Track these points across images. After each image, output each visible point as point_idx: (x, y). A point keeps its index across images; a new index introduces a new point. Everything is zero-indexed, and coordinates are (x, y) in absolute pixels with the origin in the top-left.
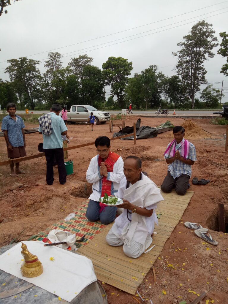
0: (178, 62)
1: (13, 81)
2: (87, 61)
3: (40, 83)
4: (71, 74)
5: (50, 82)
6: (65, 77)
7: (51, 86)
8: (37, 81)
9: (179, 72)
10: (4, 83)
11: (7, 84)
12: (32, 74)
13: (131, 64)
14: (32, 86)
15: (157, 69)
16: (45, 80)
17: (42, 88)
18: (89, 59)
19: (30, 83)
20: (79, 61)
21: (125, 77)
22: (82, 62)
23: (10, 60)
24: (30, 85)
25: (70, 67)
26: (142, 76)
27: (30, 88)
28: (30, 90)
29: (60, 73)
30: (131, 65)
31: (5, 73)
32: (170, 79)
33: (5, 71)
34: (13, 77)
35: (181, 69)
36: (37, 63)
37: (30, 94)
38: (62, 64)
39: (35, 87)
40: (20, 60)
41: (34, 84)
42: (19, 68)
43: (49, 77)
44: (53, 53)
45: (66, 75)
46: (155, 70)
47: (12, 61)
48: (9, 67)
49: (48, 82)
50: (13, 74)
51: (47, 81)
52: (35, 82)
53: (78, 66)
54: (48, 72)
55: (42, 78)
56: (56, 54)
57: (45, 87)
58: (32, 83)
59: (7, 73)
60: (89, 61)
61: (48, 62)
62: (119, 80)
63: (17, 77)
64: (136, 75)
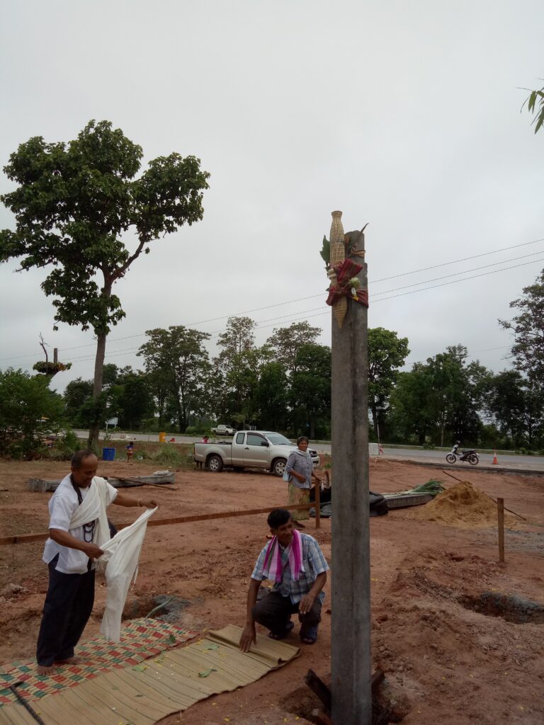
0: (517, 341)
1: (150, 371)
2: (308, 335)
3: (204, 377)
4: (270, 362)
5: (225, 376)
6: (258, 366)
7: (226, 383)
8: (199, 372)
9: (520, 363)
10: (134, 376)
11: (138, 377)
12: (192, 358)
13: (405, 341)
14: (187, 382)
15: (465, 355)
16: (215, 371)
17: (207, 388)
18: (312, 332)
19: (184, 376)
20: (291, 335)
21: (392, 369)
22: (296, 336)
23: (150, 331)
24: (184, 380)
25: (270, 346)
26: (429, 370)
27: (183, 388)
28: (182, 391)
29: (247, 358)
30: (406, 345)
31: (138, 355)
32: (498, 378)
33: (139, 351)
34: (152, 364)
35: (523, 356)
36: (205, 338)
37: (181, 398)
38: (255, 340)
39: (192, 384)
40: (170, 331)
41: (193, 378)
42: (168, 346)
43: (225, 365)
44: (238, 319)
45: (260, 362)
46: (462, 357)
47: (156, 333)
48: (148, 344)
49: (221, 376)
50: (153, 358)
51: (219, 374)
52: (194, 375)
53: (288, 345)
54: (223, 355)
55: (209, 367)
56: (243, 321)
57: (213, 385)
58: (189, 377)
59: (142, 355)
60: (312, 335)
61: (226, 335)
62: (376, 376)
63: (160, 364)
64: (417, 366)
